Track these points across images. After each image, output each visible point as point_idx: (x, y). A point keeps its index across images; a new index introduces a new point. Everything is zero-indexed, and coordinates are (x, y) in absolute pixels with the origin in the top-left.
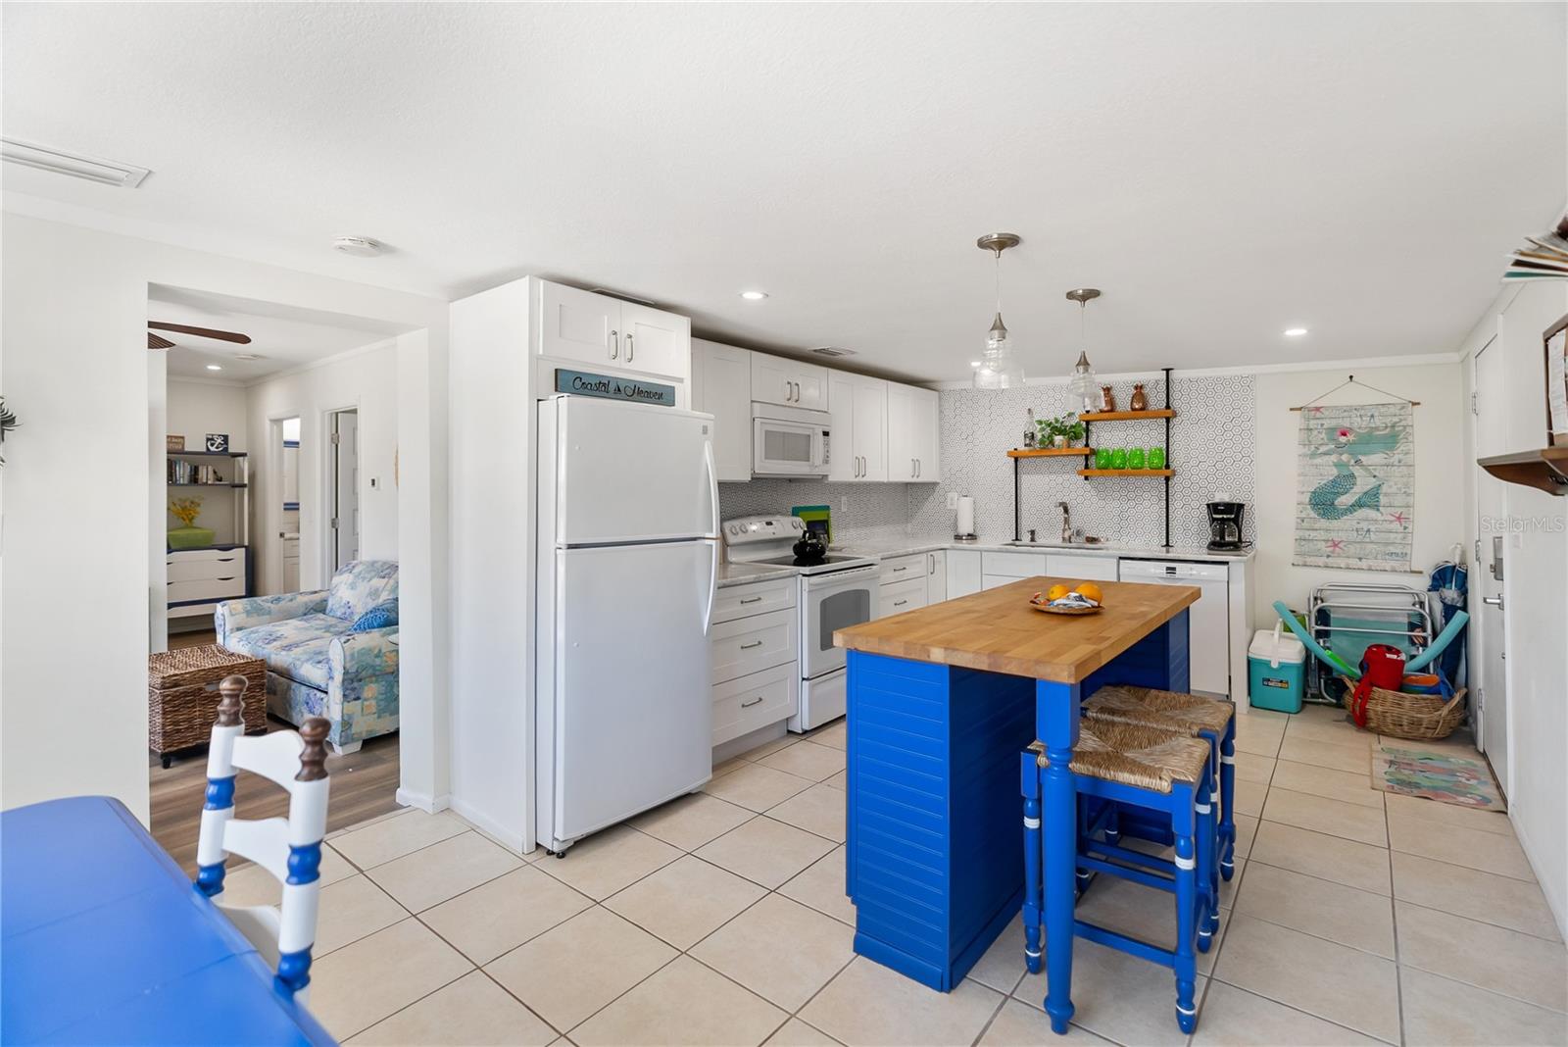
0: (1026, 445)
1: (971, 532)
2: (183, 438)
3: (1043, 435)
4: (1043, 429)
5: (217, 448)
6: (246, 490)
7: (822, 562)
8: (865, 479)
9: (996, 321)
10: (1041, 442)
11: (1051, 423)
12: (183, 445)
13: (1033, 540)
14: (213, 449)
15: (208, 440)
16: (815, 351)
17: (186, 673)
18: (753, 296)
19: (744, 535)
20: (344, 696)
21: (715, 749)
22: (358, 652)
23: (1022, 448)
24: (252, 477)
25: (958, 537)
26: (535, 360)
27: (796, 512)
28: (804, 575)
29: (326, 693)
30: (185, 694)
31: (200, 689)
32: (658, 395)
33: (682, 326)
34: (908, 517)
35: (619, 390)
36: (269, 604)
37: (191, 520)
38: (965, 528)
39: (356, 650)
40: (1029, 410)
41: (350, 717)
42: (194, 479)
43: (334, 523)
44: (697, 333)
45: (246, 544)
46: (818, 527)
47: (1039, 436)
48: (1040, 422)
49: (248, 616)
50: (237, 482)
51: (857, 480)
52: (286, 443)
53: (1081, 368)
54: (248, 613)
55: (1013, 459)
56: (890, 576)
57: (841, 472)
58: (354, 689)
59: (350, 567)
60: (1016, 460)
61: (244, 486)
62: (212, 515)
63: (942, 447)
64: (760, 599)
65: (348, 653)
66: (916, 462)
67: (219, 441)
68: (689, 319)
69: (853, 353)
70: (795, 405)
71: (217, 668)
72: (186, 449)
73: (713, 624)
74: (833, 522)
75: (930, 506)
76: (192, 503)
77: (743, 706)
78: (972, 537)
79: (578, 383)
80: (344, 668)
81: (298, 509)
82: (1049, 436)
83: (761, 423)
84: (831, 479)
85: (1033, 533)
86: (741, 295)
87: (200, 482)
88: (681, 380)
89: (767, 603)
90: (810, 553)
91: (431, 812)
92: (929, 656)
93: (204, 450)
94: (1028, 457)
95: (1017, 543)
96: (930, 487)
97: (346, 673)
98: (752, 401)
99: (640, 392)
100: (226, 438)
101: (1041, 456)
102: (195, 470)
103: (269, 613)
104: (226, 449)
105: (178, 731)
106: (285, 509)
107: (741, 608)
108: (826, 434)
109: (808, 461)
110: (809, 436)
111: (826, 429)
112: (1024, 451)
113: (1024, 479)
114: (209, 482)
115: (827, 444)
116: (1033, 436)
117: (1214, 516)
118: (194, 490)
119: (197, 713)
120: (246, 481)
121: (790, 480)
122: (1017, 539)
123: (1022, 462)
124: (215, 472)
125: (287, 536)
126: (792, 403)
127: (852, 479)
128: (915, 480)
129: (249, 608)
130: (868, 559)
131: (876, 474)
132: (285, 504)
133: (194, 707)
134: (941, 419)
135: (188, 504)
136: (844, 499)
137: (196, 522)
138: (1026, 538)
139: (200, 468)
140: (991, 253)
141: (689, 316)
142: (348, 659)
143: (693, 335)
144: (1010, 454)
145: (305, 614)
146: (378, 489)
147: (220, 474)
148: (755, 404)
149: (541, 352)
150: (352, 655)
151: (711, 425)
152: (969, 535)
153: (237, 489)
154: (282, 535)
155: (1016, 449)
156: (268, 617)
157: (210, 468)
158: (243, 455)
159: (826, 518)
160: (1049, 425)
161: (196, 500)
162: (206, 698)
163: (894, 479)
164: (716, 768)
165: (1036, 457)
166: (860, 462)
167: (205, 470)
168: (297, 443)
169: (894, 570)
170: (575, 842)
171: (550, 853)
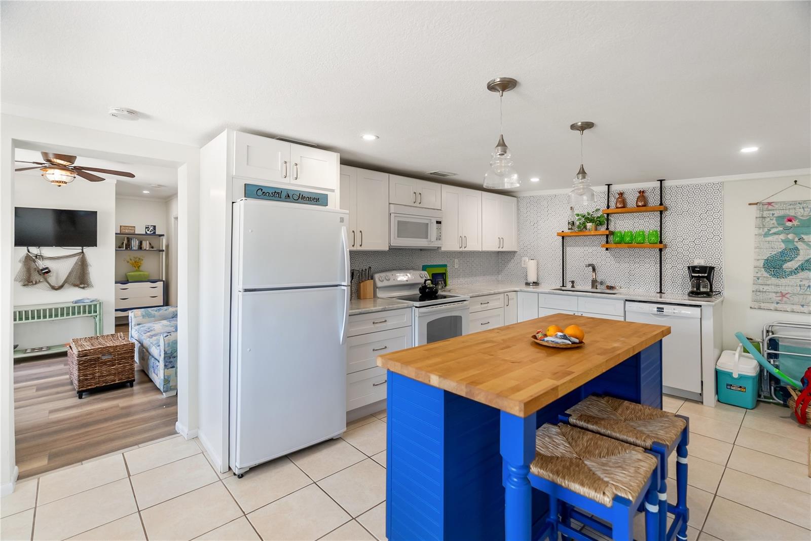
0: (569, 229)
1: (535, 281)
2: (134, 227)
3: (580, 223)
4: (580, 219)
5: (150, 232)
6: (164, 253)
7: (436, 298)
8: (466, 249)
9: (500, 140)
10: (579, 227)
11: (585, 215)
12: (135, 231)
13: (573, 286)
14: (148, 232)
15: (146, 228)
16: (431, 174)
17: (91, 349)
18: (369, 137)
19: (387, 282)
20: (165, 365)
21: (348, 413)
22: (172, 342)
23: (566, 230)
24: (167, 247)
25: (527, 284)
26: (231, 180)
27: (424, 268)
28: (416, 307)
29: (159, 362)
30: (91, 360)
31: (99, 358)
32: (318, 199)
33: (334, 158)
34: (499, 272)
35: (289, 196)
36: (155, 312)
37: (139, 267)
38: (532, 278)
39: (171, 341)
40: (571, 207)
41: (169, 377)
42: (140, 248)
44: (345, 162)
45: (164, 279)
46: (439, 278)
47: (578, 223)
48: (578, 215)
49: (143, 318)
50: (161, 249)
51: (461, 249)
53: (580, 176)
54: (143, 316)
55: (561, 238)
56: (478, 307)
57: (450, 244)
58: (171, 362)
60: (563, 238)
61: (163, 251)
62: (149, 265)
63: (519, 230)
64: (385, 321)
65: (166, 343)
66: (501, 240)
67: (151, 228)
68: (339, 154)
69: (455, 174)
70: (419, 205)
71: (108, 347)
72: (136, 233)
73: (347, 337)
74: (448, 274)
75: (511, 265)
76: (139, 259)
77: (374, 385)
78: (536, 284)
79: (260, 192)
80: (164, 351)
82: (583, 223)
83: (395, 216)
84: (443, 249)
85: (573, 282)
86: (362, 137)
87: (143, 249)
88: (333, 191)
89: (391, 323)
90: (428, 294)
91: (186, 438)
92: (429, 381)
93: (144, 233)
94: (570, 236)
95: (563, 288)
96: (512, 254)
97: (165, 353)
98: (390, 204)
99: (303, 198)
100: (155, 227)
101: (579, 236)
102: (141, 243)
103: (154, 317)
104: (155, 233)
105: (87, 380)
107: (372, 326)
108: (439, 222)
109: (427, 238)
110: (428, 224)
111: (439, 220)
112: (568, 232)
113: (568, 250)
114: (147, 249)
115: (439, 229)
116: (573, 223)
117: (693, 275)
118: (140, 252)
119: (97, 370)
120: (164, 249)
121: (421, 250)
122: (563, 286)
123: (567, 240)
124: (150, 244)
126: (417, 204)
127: (458, 249)
128: (501, 250)
129: (144, 314)
130: (462, 297)
131: (473, 245)
133: (95, 367)
134: (518, 214)
135: (137, 259)
136: (456, 261)
137: (141, 268)
138: (569, 286)
139: (143, 242)
141: (339, 152)
142: (166, 346)
143: (341, 164)
144: (558, 234)
147: (152, 245)
148: (391, 205)
149: (234, 174)
150: (169, 344)
151: (346, 217)
152: (534, 283)
153: (161, 252)
155: (563, 232)
156: (153, 318)
157: (147, 242)
158: (163, 235)
159: (444, 272)
160: (584, 217)
161: (141, 258)
162: (102, 363)
163: (485, 249)
164: (349, 424)
165: (576, 236)
166: (463, 239)
167: (145, 243)
169: (481, 304)
170: (250, 469)
171: (235, 474)
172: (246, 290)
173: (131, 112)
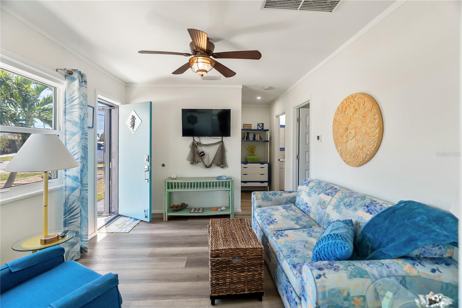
2: (251, 125)
5: (260, 128)
6: (269, 143)
12: (251, 127)
14: (259, 128)
15: (258, 125)
17: (223, 250)
22: (329, 292)
24: (271, 138)
30: (222, 262)
31: (229, 261)
36: (271, 196)
37: (253, 153)
39: (327, 289)
42: (254, 139)
43: (298, 157)
45: (268, 162)
49: (263, 201)
50: (266, 140)
52: (281, 126)
54: (263, 199)
59: (307, 182)
61: (268, 141)
62: (259, 152)
65: (320, 290)
67: (261, 125)
71: (238, 249)
72: (252, 129)
76: (254, 147)
80: (317, 303)
81: (284, 150)
87: (256, 140)
93: (257, 129)
100: (263, 124)
102: (255, 136)
103: (271, 200)
104: (263, 128)
106: (280, 150)
114: (258, 140)
118: (254, 143)
119: (228, 275)
120: (269, 140)
124: (260, 137)
125: (281, 160)
129: (263, 197)
132: (280, 148)
133: (226, 271)
135: (253, 147)
137: (255, 153)
139: (256, 135)
142: (320, 296)
145: (286, 204)
146: (321, 141)
147: (261, 137)
150: (324, 294)
153: (266, 142)
154: (279, 160)
156: (270, 202)
157: (258, 135)
158: (268, 130)
161: (255, 146)
162: (232, 267)
167: (257, 136)
168: (284, 126)
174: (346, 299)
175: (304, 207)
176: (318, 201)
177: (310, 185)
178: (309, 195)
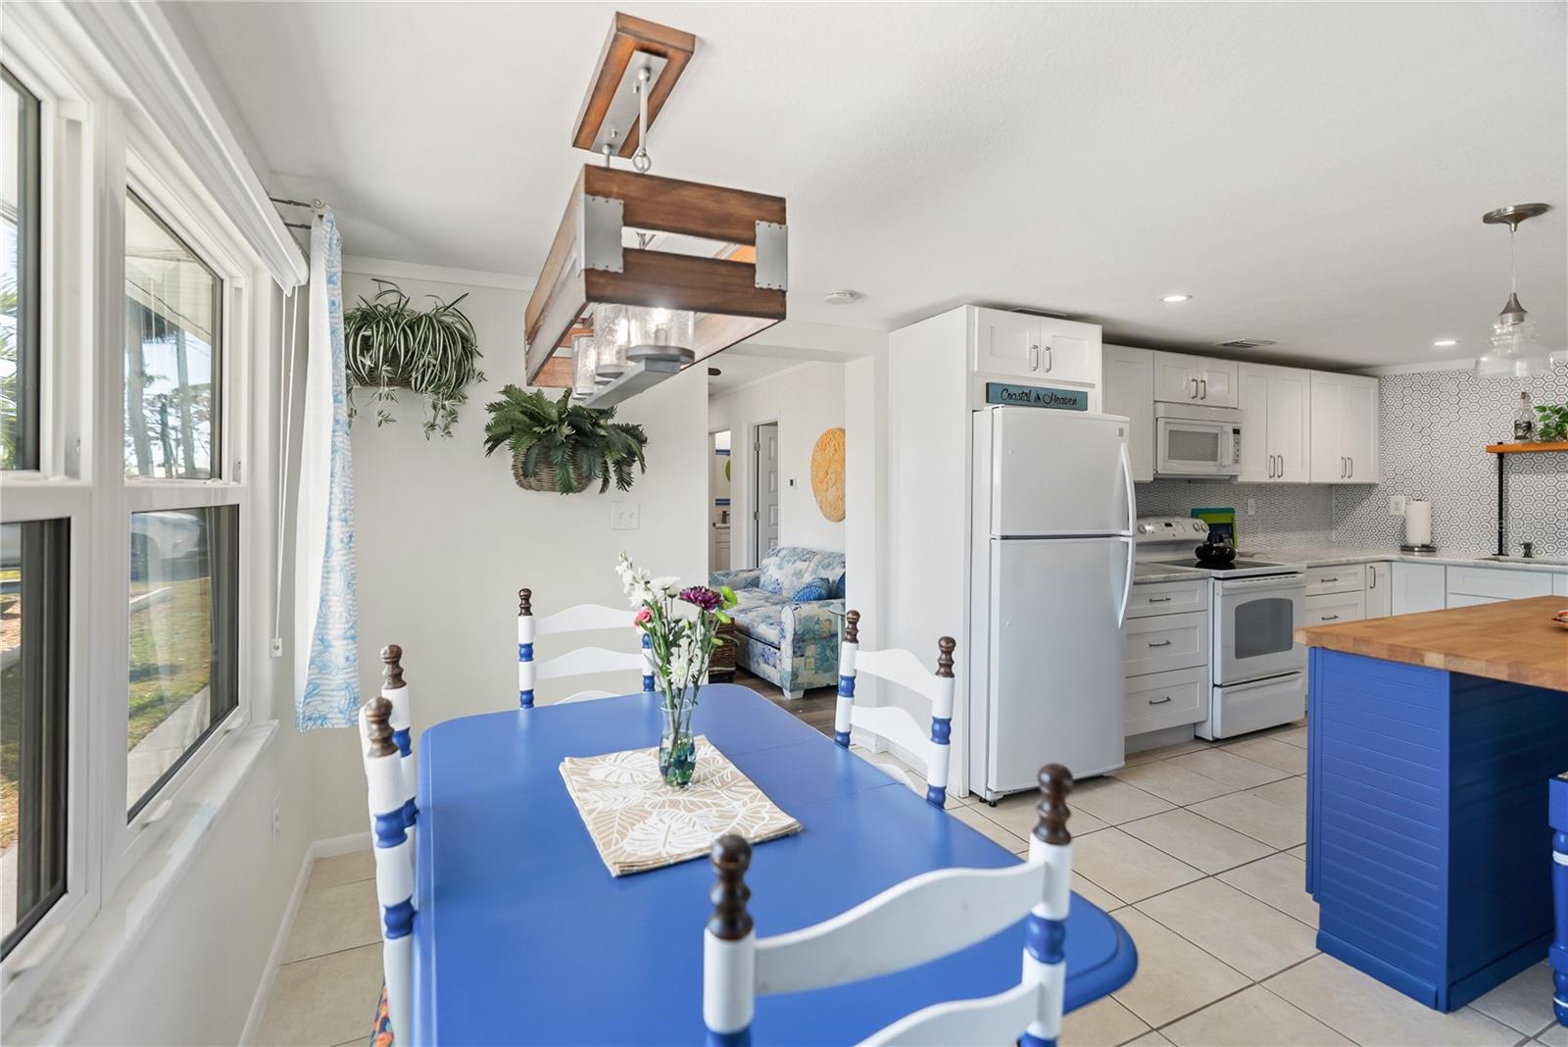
0: (1517, 438)
1: (1427, 541)
3: (1547, 426)
4: (1543, 418)
7: (1232, 567)
8: (1281, 480)
9: (1509, 303)
10: (1543, 433)
11: (1561, 409)
13: (1528, 554)
16: (1226, 345)
18: (1175, 299)
20: (794, 652)
21: (1128, 740)
22: (804, 618)
23: (1509, 439)
25: (1407, 549)
26: (971, 376)
27: (1195, 514)
28: (1216, 579)
29: (779, 649)
32: (1072, 401)
33: (1095, 333)
34: (1331, 523)
35: (1039, 398)
38: (1418, 536)
39: (802, 616)
40: (1524, 394)
41: (797, 669)
43: (756, 516)
44: (1109, 339)
46: (1222, 530)
47: (1540, 426)
48: (1543, 409)
51: (1272, 480)
52: (717, 451)
55: (1496, 456)
56: (1316, 587)
57: (1253, 471)
58: (800, 648)
59: (776, 551)
60: (1501, 456)
63: (1382, 443)
64: (1168, 599)
65: (797, 619)
66: (1347, 461)
68: (1101, 327)
69: (1271, 343)
70: (1200, 402)
73: (1127, 618)
74: (1238, 526)
75: (1364, 511)
77: (1151, 703)
78: (1428, 549)
79: (1005, 394)
81: (729, 504)
82: (1557, 426)
83: (1166, 423)
84: (1240, 479)
85: (1528, 546)
86: (1162, 300)
88: (1092, 386)
89: (1176, 604)
90: (1216, 555)
91: (874, 751)
92: (1423, 661)
94: (1520, 453)
95: (1501, 557)
96: (1368, 488)
97: (795, 634)
98: (1155, 402)
99: (1057, 399)
101: (1542, 452)
106: (717, 504)
107: (1149, 605)
108: (1236, 432)
109: (1216, 460)
110: (1217, 434)
111: (1237, 427)
112: (1515, 445)
113: (1514, 481)
115: (1237, 443)
116: (1529, 426)
121: (1189, 481)
122: (1501, 553)
123: (1509, 460)
125: (717, 525)
126: (1198, 401)
127: (1264, 479)
128: (1346, 481)
130: (1289, 566)
131: (1294, 474)
132: (717, 500)
134: (1381, 410)
136: (1251, 501)
138: (1516, 552)
140: (1502, 228)
141: (1100, 324)
142: (797, 622)
143: (1104, 342)
144: (1490, 449)
145: (745, 587)
146: (796, 488)
148: (1158, 404)
149: (976, 370)
150: (800, 620)
151: (1126, 428)
152: (1423, 546)
154: (714, 525)
155: (1501, 443)
159: (1230, 521)
160: (1558, 412)
163: (1316, 479)
164: (1128, 757)
165: (1536, 452)
166: (1276, 460)
168: (729, 451)
169: (1323, 581)
170: (1004, 796)
171: (983, 801)
172: (1004, 538)
173: (852, 294)
174: (816, 623)
175: (773, 586)
176: (792, 572)
177: (780, 554)
178: (780, 567)
